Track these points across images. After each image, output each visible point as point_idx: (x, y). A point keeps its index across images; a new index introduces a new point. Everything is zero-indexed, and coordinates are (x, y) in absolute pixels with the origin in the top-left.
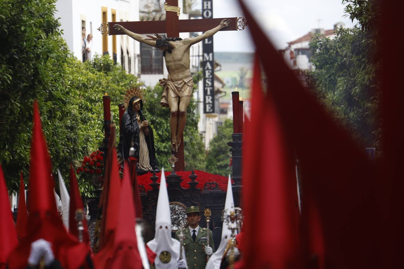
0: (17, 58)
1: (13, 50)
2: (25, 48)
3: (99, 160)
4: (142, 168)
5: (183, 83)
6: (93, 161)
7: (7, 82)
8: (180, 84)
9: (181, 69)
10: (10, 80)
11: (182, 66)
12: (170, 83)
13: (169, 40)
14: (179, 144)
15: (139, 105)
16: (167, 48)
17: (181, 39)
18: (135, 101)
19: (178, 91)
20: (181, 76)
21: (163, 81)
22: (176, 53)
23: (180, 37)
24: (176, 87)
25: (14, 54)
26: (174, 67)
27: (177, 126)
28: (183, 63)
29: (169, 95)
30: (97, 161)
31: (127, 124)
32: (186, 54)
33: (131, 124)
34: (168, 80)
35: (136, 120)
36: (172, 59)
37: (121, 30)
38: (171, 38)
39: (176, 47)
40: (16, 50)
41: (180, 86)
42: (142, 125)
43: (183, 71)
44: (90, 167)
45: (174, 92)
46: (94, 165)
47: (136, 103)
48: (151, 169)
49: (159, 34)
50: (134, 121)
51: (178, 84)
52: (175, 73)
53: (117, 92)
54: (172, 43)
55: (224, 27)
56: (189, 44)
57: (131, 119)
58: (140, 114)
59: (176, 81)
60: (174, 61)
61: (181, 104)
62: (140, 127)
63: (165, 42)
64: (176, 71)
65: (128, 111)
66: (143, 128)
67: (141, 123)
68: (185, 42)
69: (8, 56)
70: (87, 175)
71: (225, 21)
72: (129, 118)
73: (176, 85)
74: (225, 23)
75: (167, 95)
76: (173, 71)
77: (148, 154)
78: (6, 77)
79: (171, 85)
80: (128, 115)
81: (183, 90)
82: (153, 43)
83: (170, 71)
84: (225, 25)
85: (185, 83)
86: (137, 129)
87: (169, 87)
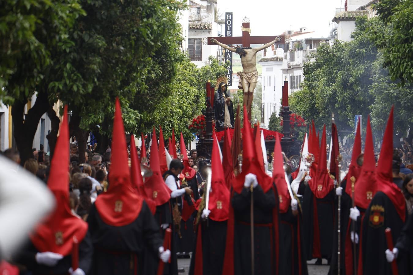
0: (165, 60)
1: (163, 56)
2: (169, 55)
3: (202, 120)
4: (226, 126)
5: (252, 75)
6: (199, 121)
7: (159, 75)
8: (250, 75)
9: (251, 67)
10: (161, 73)
11: (252, 64)
12: (244, 74)
13: (244, 49)
14: (248, 112)
15: (225, 87)
16: (243, 53)
17: (251, 48)
18: (223, 85)
19: (249, 79)
20: (251, 70)
21: (240, 73)
22: (248, 57)
23: (250, 47)
24: (247, 77)
25: (164, 58)
26: (246, 65)
27: (248, 100)
28: (252, 63)
29: (243, 82)
30: (202, 121)
31: (217, 99)
32: (254, 57)
33: (220, 99)
34: (243, 73)
35: (223, 96)
36: (246, 60)
37: (215, 42)
38: (245, 47)
39: (248, 53)
40: (164, 56)
41: (250, 76)
42: (226, 100)
43: (252, 67)
44: (197, 125)
45: (246, 80)
46: (200, 123)
47: (223, 86)
48: (231, 126)
49: (239, 45)
50: (222, 97)
51: (249, 75)
52: (247, 69)
53: (187, 75)
54: (246, 50)
55: (277, 41)
56: (256, 51)
57: (220, 96)
58: (225, 93)
59: (248, 73)
60: (247, 61)
61: (250, 87)
62: (225, 101)
63: (242, 50)
64: (248, 67)
65: (218, 91)
66: (227, 102)
67: (226, 98)
68: (254, 50)
69: (160, 59)
70: (195, 129)
71: (278, 37)
72: (219, 95)
73: (248, 76)
74: (278, 39)
75: (242, 81)
76: (246, 67)
77: (230, 117)
78: (159, 72)
79: (245, 76)
80: (218, 94)
81: (252, 79)
82: (234, 50)
83: (244, 67)
84: (278, 40)
85: (253, 75)
86: (223, 102)
87: (243, 77)
